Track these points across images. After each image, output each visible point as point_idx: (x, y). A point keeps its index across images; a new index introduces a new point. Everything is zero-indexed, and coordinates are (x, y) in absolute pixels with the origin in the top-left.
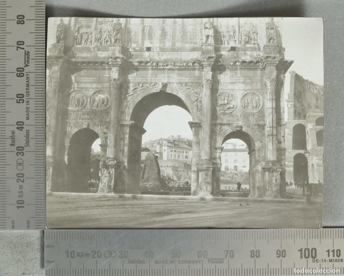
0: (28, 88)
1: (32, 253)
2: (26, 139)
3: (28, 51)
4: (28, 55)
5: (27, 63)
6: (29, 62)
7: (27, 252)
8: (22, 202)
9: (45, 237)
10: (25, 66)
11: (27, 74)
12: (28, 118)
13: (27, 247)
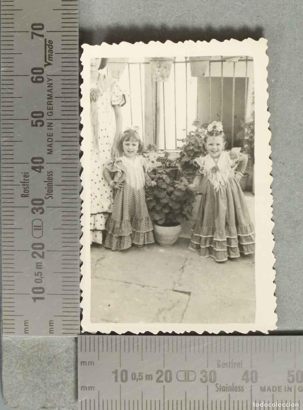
0: (50, 102)
1: (57, 374)
2: (48, 186)
3: (50, 41)
4: (51, 47)
5: (49, 60)
6: (52, 58)
7: (49, 372)
8: (41, 290)
9: (78, 347)
10: (45, 66)
11: (48, 78)
12: (50, 152)
13: (49, 364)
